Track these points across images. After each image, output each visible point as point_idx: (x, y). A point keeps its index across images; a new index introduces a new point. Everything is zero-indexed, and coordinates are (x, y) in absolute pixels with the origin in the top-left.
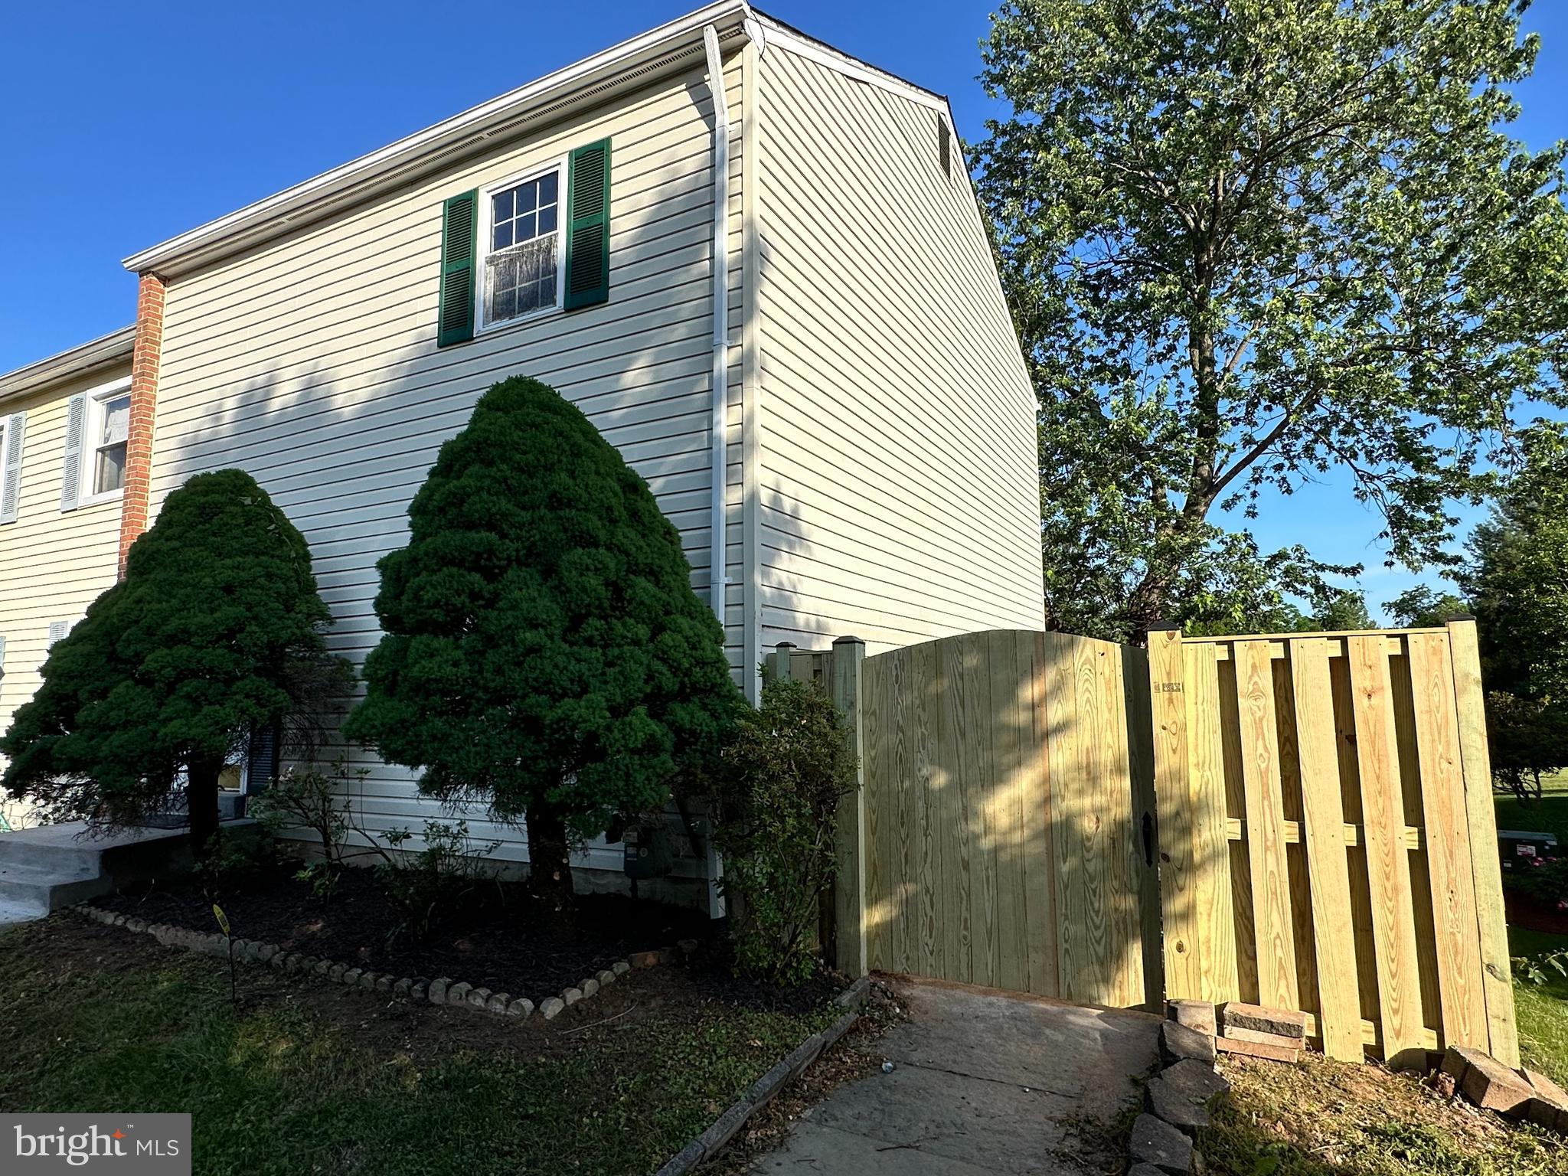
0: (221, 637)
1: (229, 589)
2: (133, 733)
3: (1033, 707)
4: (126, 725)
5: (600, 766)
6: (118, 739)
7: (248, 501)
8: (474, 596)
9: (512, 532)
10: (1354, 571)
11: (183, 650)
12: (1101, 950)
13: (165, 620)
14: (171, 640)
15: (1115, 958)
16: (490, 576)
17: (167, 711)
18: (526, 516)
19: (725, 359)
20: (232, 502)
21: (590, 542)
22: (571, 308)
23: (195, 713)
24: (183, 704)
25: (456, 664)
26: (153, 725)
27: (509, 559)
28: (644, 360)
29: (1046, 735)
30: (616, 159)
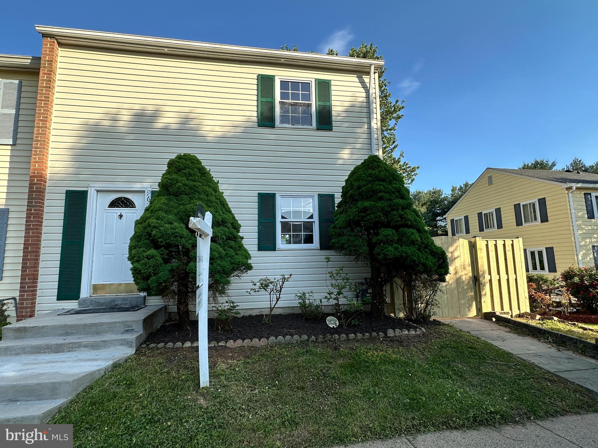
3: (452, 253)
12: (468, 305)
15: (470, 306)
22: (318, 129)
29: (455, 259)
30: (333, 88)
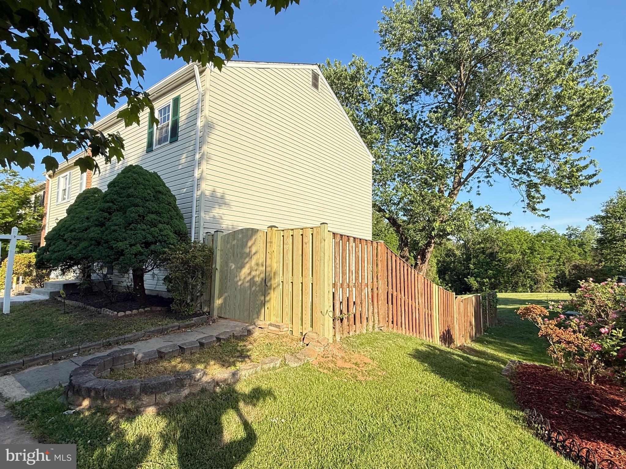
0: (83, 230)
1: (88, 218)
2: (60, 253)
3: (250, 247)
4: (59, 251)
5: (123, 257)
6: (56, 254)
7: (97, 196)
8: (105, 218)
9: (116, 203)
10: (508, 214)
11: (74, 233)
12: (257, 310)
13: (71, 226)
14: (72, 231)
16: (110, 214)
17: (68, 248)
18: (120, 199)
19: (197, 156)
20: (92, 196)
21: (137, 205)
22: (171, 143)
23: (75, 248)
24: (72, 246)
25: (98, 234)
26: (65, 251)
27: (115, 210)
28: (184, 156)
29: (253, 255)
30: (181, 101)
